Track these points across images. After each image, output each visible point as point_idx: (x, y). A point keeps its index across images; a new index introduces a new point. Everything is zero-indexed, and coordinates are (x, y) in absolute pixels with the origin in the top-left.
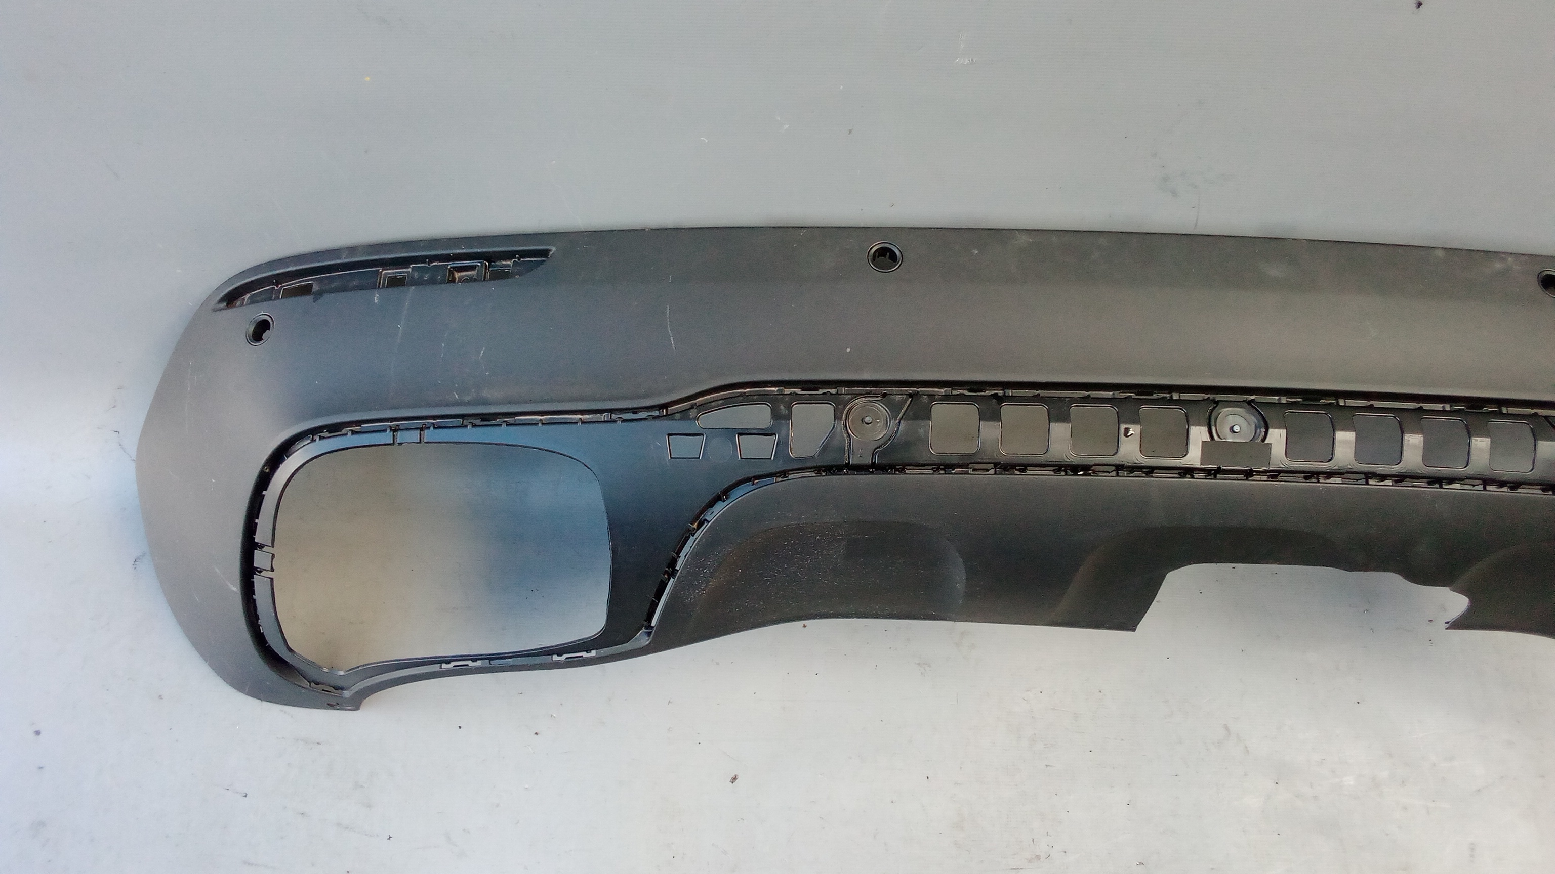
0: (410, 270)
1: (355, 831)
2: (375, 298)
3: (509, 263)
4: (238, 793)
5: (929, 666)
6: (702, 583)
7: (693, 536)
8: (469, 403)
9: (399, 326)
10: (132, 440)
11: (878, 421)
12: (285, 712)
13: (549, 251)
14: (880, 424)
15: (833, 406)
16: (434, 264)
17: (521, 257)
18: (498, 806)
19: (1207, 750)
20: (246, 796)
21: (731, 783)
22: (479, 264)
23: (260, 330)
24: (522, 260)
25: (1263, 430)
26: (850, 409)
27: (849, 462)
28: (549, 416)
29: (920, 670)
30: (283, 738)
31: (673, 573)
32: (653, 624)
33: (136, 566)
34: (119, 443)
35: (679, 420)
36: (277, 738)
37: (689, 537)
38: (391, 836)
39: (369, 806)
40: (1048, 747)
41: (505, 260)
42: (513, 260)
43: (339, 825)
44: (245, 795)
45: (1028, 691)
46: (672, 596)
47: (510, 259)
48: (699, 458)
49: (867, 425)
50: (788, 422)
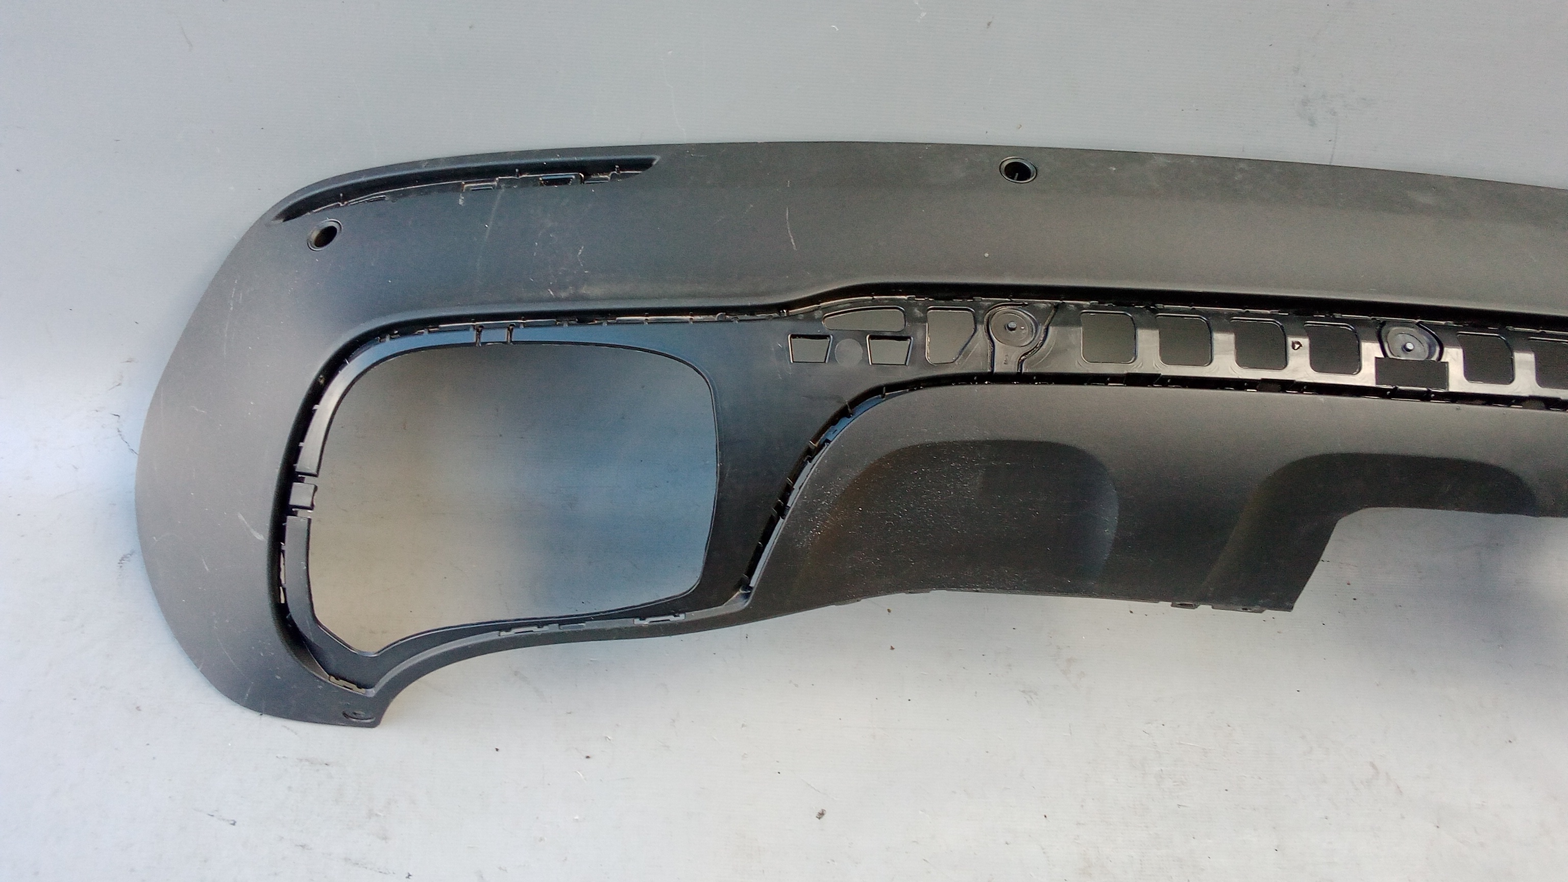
0: (495, 183)
1: (366, 868)
2: (460, 200)
3: (606, 176)
4: (224, 820)
5: (1036, 694)
6: (818, 520)
7: (810, 462)
8: (567, 300)
9: (487, 226)
10: (135, 425)
11: (1023, 328)
12: (288, 729)
13: (652, 160)
14: (1025, 331)
15: (972, 311)
16: (524, 176)
17: (621, 168)
18: (541, 840)
19: (1356, 790)
20: (234, 824)
21: (817, 819)
22: (574, 177)
23: (327, 236)
24: (621, 172)
25: (1438, 349)
26: (990, 315)
27: (993, 370)
28: (655, 317)
29: (1025, 698)
30: (284, 757)
31: (781, 510)
32: (753, 583)
33: (121, 565)
34: (118, 429)
35: (803, 320)
36: (277, 757)
37: (806, 463)
38: (411, 874)
39: (385, 838)
40: (1177, 785)
41: (602, 173)
42: (612, 173)
43: (347, 860)
44: (232, 822)
45: (1149, 723)
46: (783, 539)
47: (608, 172)
48: (825, 362)
49: (1010, 332)
50: (925, 324)
